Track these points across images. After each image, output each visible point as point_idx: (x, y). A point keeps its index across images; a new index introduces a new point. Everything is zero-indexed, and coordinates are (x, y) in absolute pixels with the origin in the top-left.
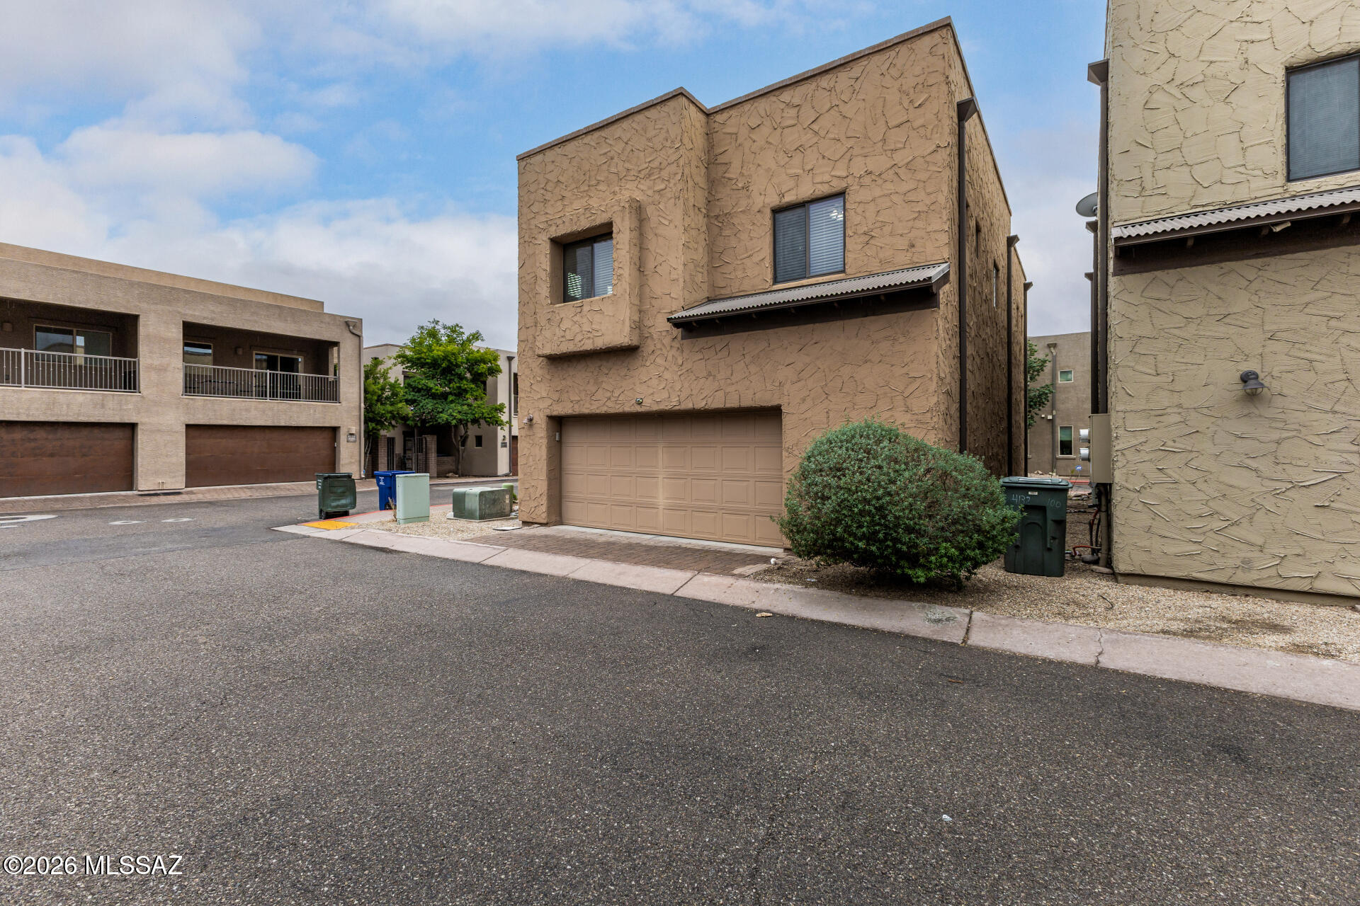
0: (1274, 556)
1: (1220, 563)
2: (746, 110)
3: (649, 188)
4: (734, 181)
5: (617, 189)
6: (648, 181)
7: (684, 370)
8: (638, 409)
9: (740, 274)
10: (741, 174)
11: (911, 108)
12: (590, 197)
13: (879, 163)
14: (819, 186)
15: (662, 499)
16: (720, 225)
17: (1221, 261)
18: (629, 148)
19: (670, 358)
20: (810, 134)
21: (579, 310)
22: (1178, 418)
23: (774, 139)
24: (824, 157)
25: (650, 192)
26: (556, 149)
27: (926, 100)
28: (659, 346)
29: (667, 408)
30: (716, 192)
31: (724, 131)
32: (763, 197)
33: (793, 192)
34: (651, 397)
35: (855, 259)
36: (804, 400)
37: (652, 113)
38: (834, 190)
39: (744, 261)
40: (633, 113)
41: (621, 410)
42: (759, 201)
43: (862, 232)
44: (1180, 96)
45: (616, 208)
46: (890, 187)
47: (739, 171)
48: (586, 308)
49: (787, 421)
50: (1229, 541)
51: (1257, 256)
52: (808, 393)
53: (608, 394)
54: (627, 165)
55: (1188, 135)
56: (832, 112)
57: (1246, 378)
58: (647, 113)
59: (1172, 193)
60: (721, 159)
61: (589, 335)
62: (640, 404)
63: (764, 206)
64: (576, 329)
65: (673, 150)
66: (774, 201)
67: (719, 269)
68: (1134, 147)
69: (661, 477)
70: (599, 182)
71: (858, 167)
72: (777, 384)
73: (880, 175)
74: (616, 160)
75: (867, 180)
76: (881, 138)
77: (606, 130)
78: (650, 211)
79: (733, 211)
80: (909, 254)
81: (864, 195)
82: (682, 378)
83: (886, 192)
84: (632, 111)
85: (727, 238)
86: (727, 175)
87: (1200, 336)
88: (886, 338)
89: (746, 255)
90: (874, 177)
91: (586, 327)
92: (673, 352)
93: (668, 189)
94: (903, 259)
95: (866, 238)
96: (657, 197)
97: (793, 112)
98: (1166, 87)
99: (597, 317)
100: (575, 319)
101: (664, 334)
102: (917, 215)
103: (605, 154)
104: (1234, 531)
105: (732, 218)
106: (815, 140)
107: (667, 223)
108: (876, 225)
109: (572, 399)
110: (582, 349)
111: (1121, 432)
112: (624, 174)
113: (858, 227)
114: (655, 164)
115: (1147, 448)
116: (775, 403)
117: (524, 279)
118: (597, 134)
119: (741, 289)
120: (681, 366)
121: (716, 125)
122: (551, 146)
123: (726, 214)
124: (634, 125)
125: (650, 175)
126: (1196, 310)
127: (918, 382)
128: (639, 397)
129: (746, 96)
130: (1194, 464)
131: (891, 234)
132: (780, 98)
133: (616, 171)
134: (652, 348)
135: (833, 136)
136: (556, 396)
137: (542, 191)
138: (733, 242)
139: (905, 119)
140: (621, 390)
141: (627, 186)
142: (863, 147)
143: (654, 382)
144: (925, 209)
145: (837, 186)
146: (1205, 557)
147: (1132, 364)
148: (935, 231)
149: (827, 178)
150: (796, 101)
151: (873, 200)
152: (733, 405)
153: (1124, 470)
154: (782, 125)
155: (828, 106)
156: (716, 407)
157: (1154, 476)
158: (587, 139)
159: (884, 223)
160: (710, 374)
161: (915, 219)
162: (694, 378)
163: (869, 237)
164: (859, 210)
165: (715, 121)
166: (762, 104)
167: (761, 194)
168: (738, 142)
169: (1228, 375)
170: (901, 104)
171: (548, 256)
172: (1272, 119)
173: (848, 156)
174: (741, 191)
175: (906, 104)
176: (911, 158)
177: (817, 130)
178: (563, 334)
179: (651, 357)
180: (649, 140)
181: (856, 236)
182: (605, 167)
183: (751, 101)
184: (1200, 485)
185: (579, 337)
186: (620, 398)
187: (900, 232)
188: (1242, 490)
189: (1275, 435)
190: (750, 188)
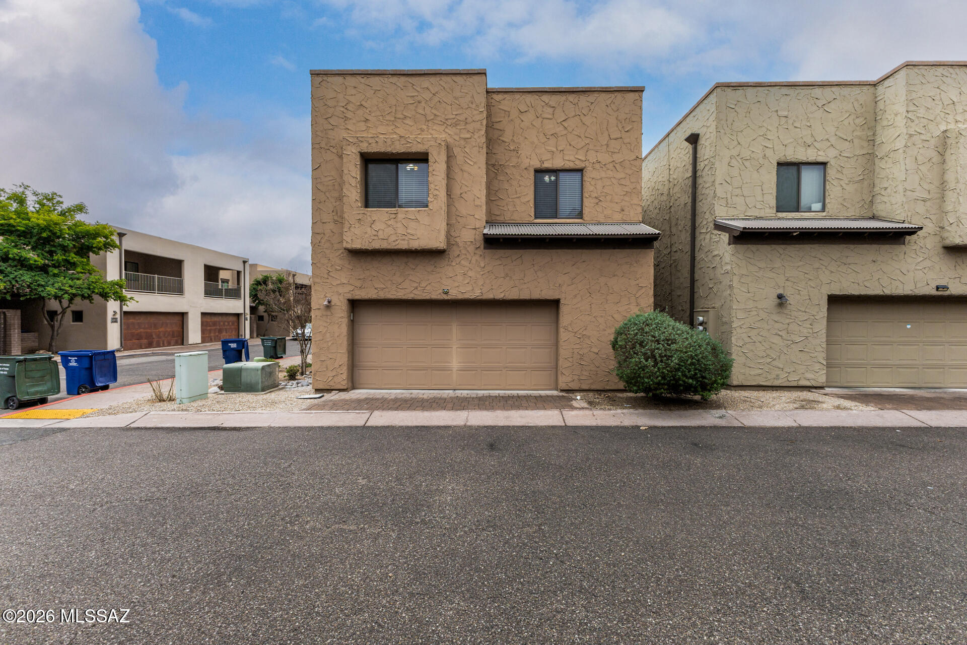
0: (786, 372)
1: (769, 377)
2: (517, 98)
3: (456, 134)
4: (507, 144)
5: (424, 127)
6: (454, 128)
7: (486, 271)
8: (445, 297)
9: (511, 208)
10: (513, 141)
11: (623, 132)
12: (397, 127)
13: (604, 158)
14: (567, 162)
15: (455, 363)
16: (496, 171)
17: (771, 244)
18: (436, 99)
19: (474, 261)
20: (561, 128)
21: (393, 216)
22: (756, 313)
23: (537, 123)
24: (570, 145)
25: (457, 138)
26: (359, 77)
27: (631, 129)
28: (464, 252)
29: (471, 298)
30: (493, 148)
31: (499, 107)
32: (528, 160)
33: (550, 162)
34: (457, 288)
35: (590, 212)
36: (575, 296)
37: (458, 79)
38: (577, 167)
39: (515, 200)
40: (442, 74)
41: (428, 297)
42: (526, 162)
43: (594, 196)
44: (741, 163)
45: (432, 143)
46: (610, 173)
47: (511, 138)
48: (400, 216)
49: (564, 309)
50: (772, 367)
51: (783, 244)
52: (578, 292)
53: (416, 285)
54: (434, 111)
55: (744, 182)
56: (576, 118)
57: (780, 297)
58: (454, 78)
59: (738, 208)
60: (496, 126)
61: (404, 237)
62: (446, 293)
63: (529, 166)
64: (389, 231)
65: (477, 112)
66: (538, 165)
67: (495, 202)
68: (724, 182)
69: (454, 347)
70: (405, 117)
71: (592, 156)
72: (558, 285)
73: (605, 165)
74: (423, 104)
75: (597, 166)
76: (606, 143)
77: (413, 78)
78: (456, 151)
79: (506, 164)
80: (621, 215)
81: (595, 174)
82: (484, 276)
83: (608, 176)
84: (441, 72)
85: (501, 182)
86: (500, 138)
87: (764, 276)
88: (627, 263)
89: (516, 196)
90: (602, 166)
91: (401, 231)
92: (477, 257)
93: (472, 139)
94: (617, 217)
95: (597, 201)
96: (462, 142)
97: (550, 110)
98: (737, 157)
99: (413, 224)
100: (390, 223)
101: (469, 243)
102: (625, 193)
103: (413, 97)
104: (774, 363)
105: (505, 168)
106: (565, 132)
107: (472, 163)
108: (603, 194)
109: (376, 286)
110: (396, 248)
111: (735, 319)
112: (432, 117)
113: (592, 193)
114: (462, 118)
115: (744, 326)
116: (556, 297)
117: (319, 180)
118: (403, 79)
119: (512, 218)
120: (484, 268)
121: (493, 101)
122: (354, 74)
123: (501, 165)
124: (441, 82)
125: (456, 125)
126: (762, 265)
127: (644, 289)
128: (446, 288)
129: (516, 88)
130: (761, 334)
131: (611, 201)
132: (542, 98)
133: (423, 112)
134: (458, 253)
135: (576, 133)
136: (358, 284)
137: (342, 109)
138: (506, 186)
139: (619, 136)
140: (428, 282)
141: (434, 128)
142: (595, 146)
143: (460, 278)
144: (630, 191)
145: (579, 165)
146: (764, 375)
147: (739, 287)
148: (635, 204)
149: (572, 158)
150: (552, 103)
151: (601, 179)
152: (525, 298)
153: (736, 337)
154: (543, 116)
155: (573, 114)
156: (512, 298)
157: (747, 340)
158: (394, 79)
159: (607, 194)
160: (507, 275)
161: (624, 195)
162: (494, 277)
163: (598, 201)
164: (593, 183)
165: (492, 98)
166: (529, 98)
167: (527, 158)
168: (510, 118)
169: (773, 295)
170: (617, 126)
171: (358, 166)
172: (773, 183)
173: (586, 148)
174: (512, 152)
175: (620, 127)
176: (622, 160)
177: (566, 126)
178: (375, 233)
179: (456, 259)
180: (456, 98)
181: (590, 198)
182: (412, 107)
183: (521, 94)
184: (763, 343)
185: (393, 238)
186: (427, 288)
187: (616, 201)
188: (776, 345)
189: (788, 321)
190: (520, 152)
